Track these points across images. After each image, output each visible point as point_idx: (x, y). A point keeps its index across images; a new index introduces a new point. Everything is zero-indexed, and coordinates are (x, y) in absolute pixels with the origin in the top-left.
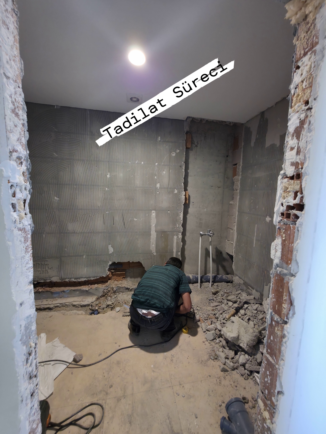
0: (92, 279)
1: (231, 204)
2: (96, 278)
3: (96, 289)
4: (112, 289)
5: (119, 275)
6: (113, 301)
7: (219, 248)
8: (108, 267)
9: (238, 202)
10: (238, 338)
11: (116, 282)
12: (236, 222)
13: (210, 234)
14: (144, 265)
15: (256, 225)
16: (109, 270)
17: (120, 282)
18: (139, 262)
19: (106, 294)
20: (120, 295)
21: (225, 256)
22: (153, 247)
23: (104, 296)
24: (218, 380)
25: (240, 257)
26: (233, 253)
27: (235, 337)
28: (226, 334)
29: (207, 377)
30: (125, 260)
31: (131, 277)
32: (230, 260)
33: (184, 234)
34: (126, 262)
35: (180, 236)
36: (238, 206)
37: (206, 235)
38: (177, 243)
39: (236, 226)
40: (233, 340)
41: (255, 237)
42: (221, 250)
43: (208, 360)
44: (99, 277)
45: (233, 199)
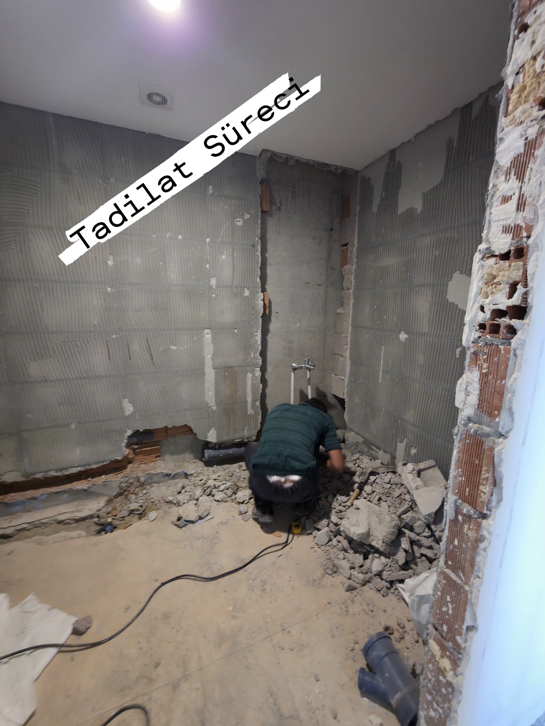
0: (94, 466)
1: (340, 314)
2: (101, 464)
3: (106, 483)
4: (136, 480)
5: (149, 453)
6: (141, 501)
7: (321, 389)
8: (126, 441)
9: (351, 310)
10: (368, 534)
11: (143, 466)
12: (349, 344)
13: (308, 366)
14: (195, 431)
15: (383, 347)
16: (128, 446)
17: (152, 464)
18: (185, 426)
19: (125, 491)
20: (153, 489)
21: (331, 400)
22: (210, 397)
23: (120, 494)
24: (343, 607)
25: (357, 400)
26: (345, 394)
27: (364, 533)
28: (349, 529)
29: (326, 606)
30: (158, 424)
31: (172, 454)
32: (339, 407)
33: (263, 369)
34: (160, 427)
35: (258, 373)
36: (352, 316)
37: (301, 368)
38: (253, 385)
39: (348, 351)
40: (360, 538)
41: (381, 367)
42: (326, 391)
43: (323, 576)
44: (108, 462)
45: (342, 305)
